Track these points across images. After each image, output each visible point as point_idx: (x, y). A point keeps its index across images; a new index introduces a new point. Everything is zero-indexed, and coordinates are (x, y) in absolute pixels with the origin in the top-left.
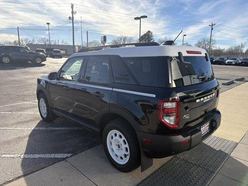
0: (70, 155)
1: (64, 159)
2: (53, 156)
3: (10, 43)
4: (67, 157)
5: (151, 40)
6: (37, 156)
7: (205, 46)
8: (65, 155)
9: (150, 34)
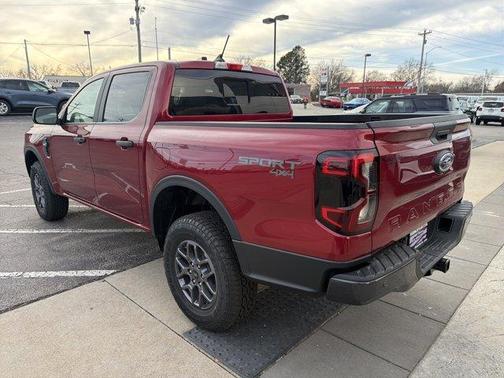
0: (112, 271)
1: (100, 278)
2: (80, 273)
3: (11, 74)
4: (106, 275)
5: (302, 65)
6: (52, 274)
7: (413, 76)
8: (103, 273)
9: (300, 53)
